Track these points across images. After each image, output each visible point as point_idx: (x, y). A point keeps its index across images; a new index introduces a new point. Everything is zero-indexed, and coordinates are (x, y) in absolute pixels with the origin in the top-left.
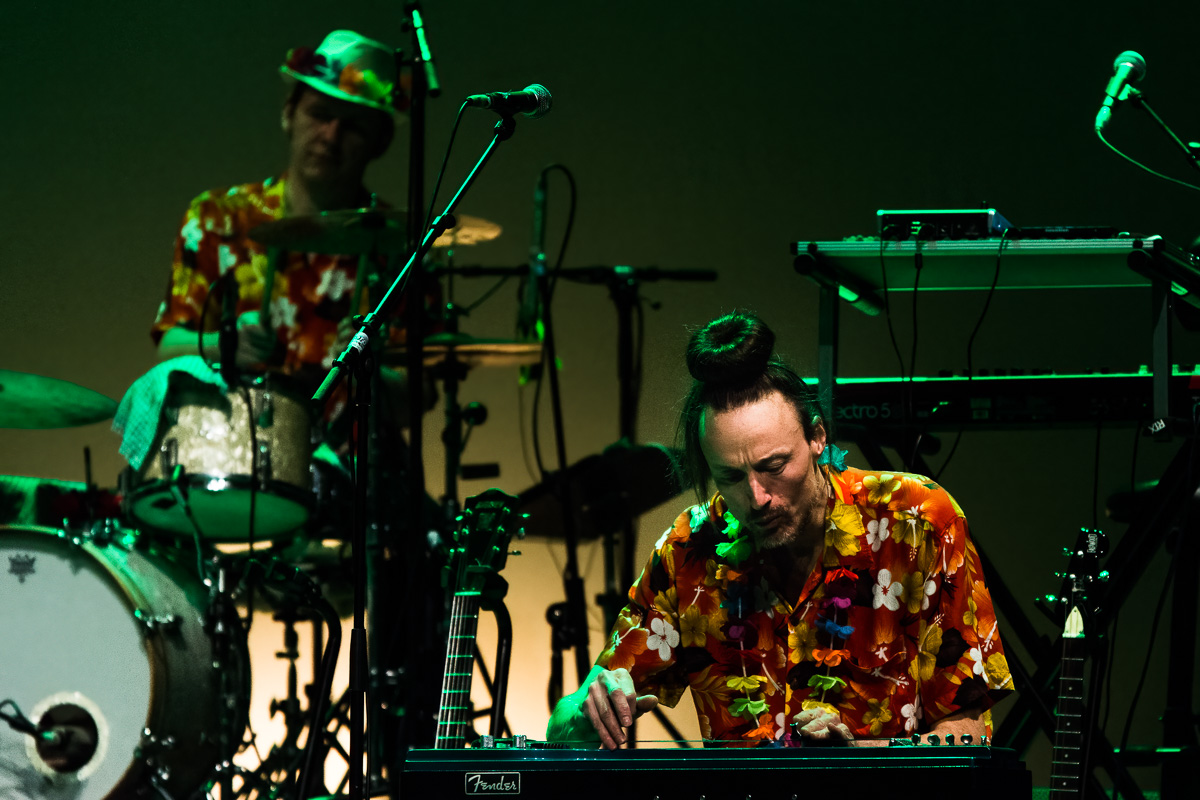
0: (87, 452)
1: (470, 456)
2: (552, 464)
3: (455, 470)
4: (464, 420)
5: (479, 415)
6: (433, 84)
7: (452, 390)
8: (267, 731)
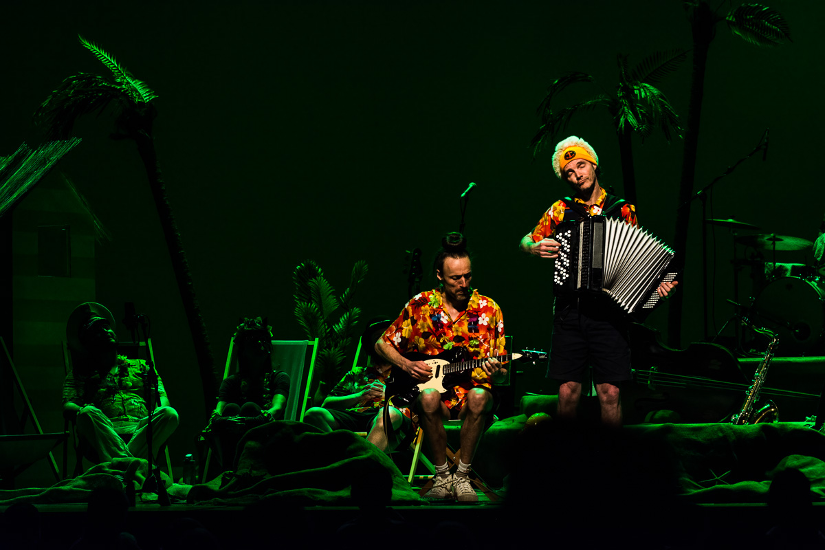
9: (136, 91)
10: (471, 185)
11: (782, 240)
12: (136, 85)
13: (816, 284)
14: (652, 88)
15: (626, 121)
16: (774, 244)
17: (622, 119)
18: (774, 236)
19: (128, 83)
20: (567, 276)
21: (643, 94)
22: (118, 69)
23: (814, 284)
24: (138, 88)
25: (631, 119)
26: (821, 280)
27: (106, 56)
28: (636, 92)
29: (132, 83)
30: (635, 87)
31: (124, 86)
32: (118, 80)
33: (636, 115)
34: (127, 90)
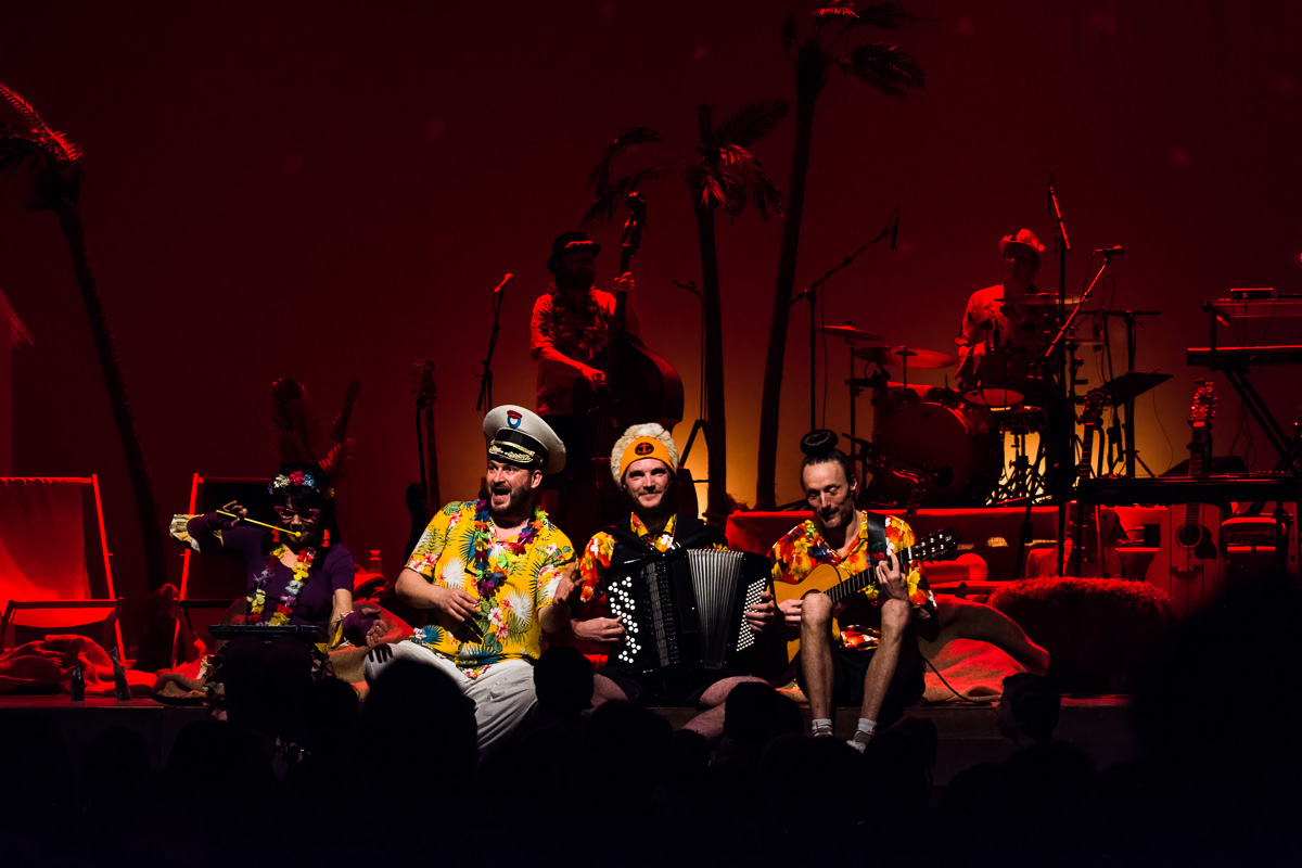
0: (946, 377)
1: (1078, 377)
2: (1108, 379)
3: (1074, 382)
4: (1076, 364)
5: (1081, 362)
6: (1069, 247)
7: (1072, 354)
8: (1009, 472)
9: (58, 145)
10: (508, 276)
11: (915, 355)
12: (59, 138)
13: (961, 414)
14: (743, 151)
15: (711, 195)
16: (905, 359)
17: (705, 193)
18: (905, 349)
19: (48, 135)
20: (639, 647)
21: (732, 159)
22: (34, 116)
23: (957, 413)
24: (61, 141)
25: (718, 194)
26: (966, 408)
27: (18, 98)
28: (724, 156)
29: (53, 135)
30: (722, 150)
31: (42, 139)
32: (35, 131)
33: (723, 187)
34: (46, 145)
